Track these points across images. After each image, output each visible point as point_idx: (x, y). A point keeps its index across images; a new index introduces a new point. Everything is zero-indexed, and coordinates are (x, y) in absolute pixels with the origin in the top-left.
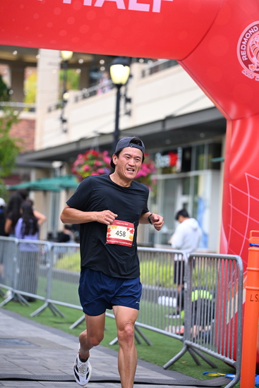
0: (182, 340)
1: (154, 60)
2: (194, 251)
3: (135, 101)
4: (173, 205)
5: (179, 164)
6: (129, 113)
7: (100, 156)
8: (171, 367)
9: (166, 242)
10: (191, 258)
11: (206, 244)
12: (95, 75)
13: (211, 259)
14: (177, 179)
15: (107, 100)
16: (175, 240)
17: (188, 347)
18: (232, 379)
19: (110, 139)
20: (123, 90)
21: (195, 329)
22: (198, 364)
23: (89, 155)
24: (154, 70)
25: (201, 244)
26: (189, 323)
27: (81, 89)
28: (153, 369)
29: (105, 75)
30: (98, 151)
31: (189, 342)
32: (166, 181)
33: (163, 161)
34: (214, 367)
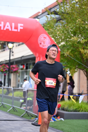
0: (25, 110)
1: (19, 43)
2: (28, 89)
3: (14, 52)
4: (24, 77)
5: (25, 68)
6: (13, 55)
7: (6, 66)
8: (22, 117)
9: (21, 87)
10: (27, 91)
11: (31, 87)
12: (5, 46)
13: (32, 91)
14: (25, 71)
15: (7, 52)
16: (23, 86)
17: (27, 112)
18: (36, 119)
19: (8, 62)
20: (11, 50)
21: (28, 107)
22: (29, 116)
23: (3, 65)
24: (19, 45)
25: (30, 87)
26: (26, 106)
27: (1, 49)
28: (18, 117)
29: (7, 46)
30: (5, 64)
31: (26, 111)
32: (22, 72)
33: (21, 67)
34: (32, 116)
